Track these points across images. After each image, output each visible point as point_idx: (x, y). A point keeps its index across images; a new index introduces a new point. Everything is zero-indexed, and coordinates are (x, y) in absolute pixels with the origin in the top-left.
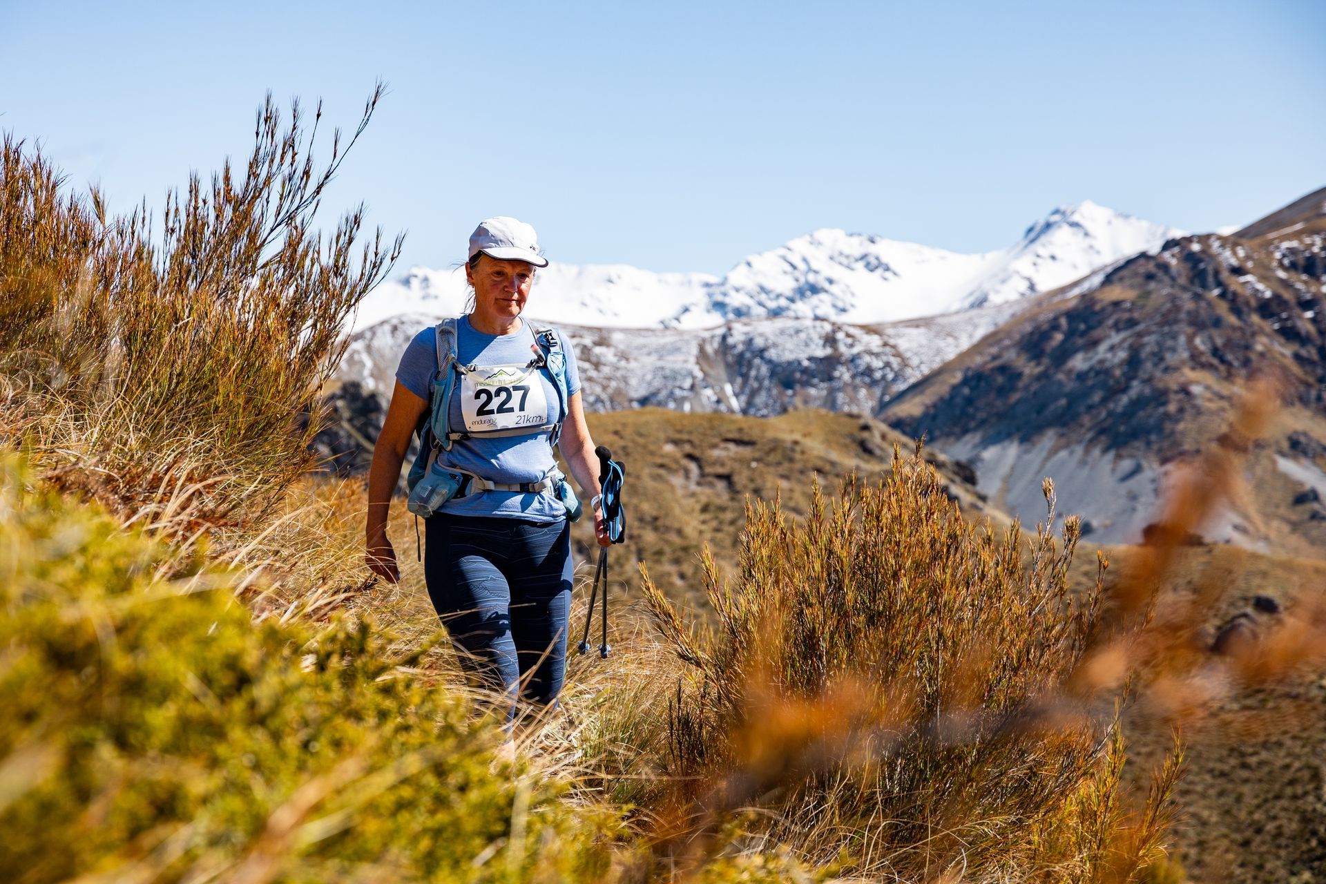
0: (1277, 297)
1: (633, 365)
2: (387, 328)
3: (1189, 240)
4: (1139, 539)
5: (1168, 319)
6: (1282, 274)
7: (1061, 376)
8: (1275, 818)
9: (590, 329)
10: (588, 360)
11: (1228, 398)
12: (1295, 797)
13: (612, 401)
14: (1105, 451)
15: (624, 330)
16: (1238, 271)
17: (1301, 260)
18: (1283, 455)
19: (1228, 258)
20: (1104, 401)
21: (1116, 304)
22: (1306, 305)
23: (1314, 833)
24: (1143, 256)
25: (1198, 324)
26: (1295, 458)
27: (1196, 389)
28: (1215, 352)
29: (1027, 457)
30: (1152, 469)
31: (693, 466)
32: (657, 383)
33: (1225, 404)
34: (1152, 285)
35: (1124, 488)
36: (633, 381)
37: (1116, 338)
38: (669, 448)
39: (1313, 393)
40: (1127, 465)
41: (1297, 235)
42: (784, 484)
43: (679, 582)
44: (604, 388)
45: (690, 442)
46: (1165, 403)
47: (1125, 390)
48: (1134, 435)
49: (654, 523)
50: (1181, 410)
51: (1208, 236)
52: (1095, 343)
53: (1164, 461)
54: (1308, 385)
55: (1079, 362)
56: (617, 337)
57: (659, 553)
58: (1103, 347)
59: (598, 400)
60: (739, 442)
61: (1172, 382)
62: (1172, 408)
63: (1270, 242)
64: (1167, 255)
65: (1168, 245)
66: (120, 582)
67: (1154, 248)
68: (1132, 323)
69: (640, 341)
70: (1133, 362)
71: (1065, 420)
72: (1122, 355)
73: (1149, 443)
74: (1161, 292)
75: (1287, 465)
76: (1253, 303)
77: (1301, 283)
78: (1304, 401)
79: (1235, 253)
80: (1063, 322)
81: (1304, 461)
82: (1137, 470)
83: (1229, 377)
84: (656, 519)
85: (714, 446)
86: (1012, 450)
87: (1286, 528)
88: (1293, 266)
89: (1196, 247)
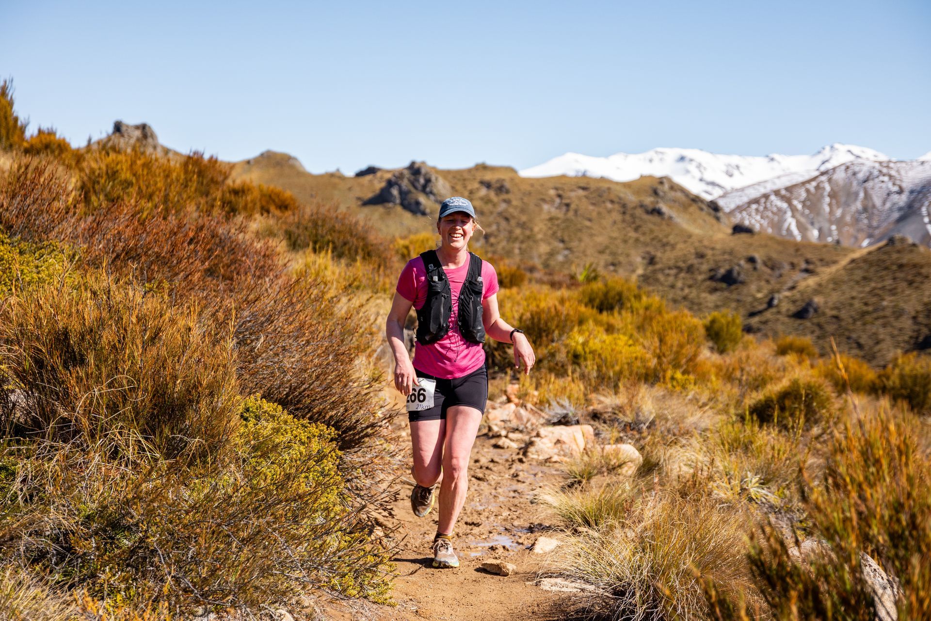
4: (730, 231)
31: (558, 200)
38: (552, 192)
42: (591, 208)
43: (517, 251)
45: (563, 190)
49: (523, 226)
57: (516, 239)
60: (584, 189)
84: (524, 223)
85: (572, 190)
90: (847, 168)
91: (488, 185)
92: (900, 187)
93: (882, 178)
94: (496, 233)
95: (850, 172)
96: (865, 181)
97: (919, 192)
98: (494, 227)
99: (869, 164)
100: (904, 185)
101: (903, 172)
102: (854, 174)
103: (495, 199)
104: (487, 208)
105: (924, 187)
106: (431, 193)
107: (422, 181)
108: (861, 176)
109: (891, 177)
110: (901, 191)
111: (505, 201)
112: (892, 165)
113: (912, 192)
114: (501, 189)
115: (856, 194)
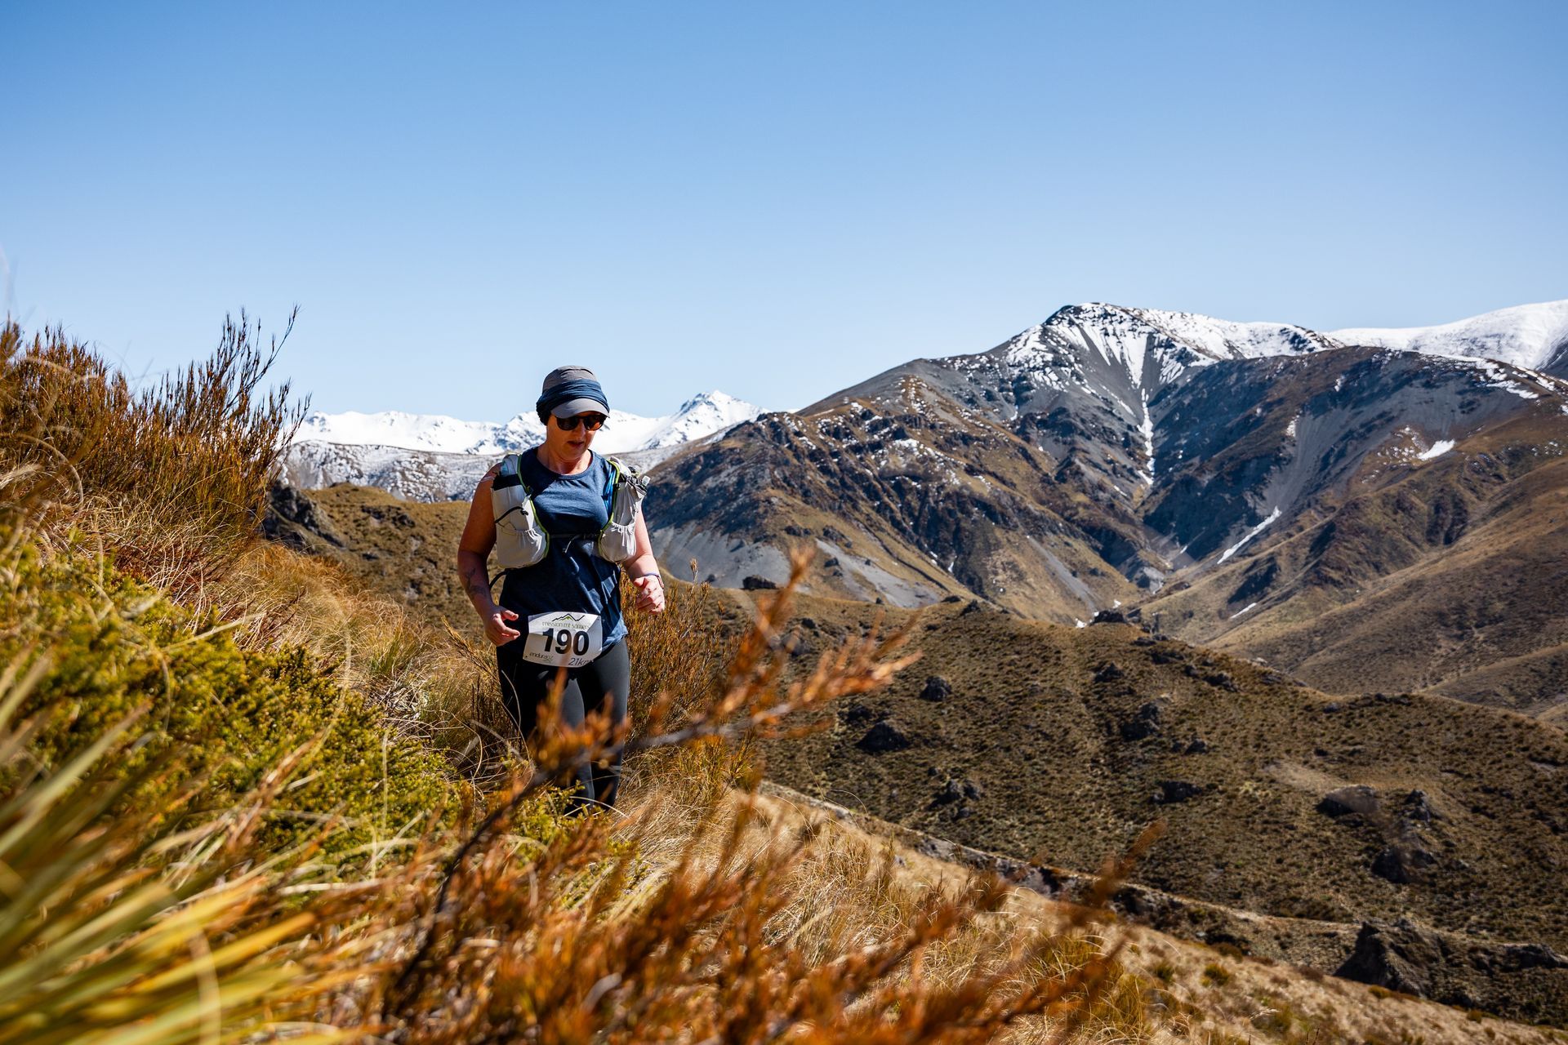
0: (819, 449)
1: (449, 475)
2: (298, 448)
3: (772, 415)
5: (760, 459)
6: (822, 437)
7: (699, 490)
8: (808, 743)
9: (423, 452)
10: (422, 472)
11: (792, 506)
12: (820, 732)
13: (435, 496)
14: (723, 534)
15: (443, 454)
16: (798, 434)
17: (832, 429)
18: (820, 539)
19: (793, 426)
20: (723, 505)
21: (732, 450)
22: (834, 455)
23: (829, 751)
24: (747, 423)
25: (777, 463)
26: (826, 541)
27: (774, 500)
28: (785, 479)
29: (679, 536)
30: (749, 545)
32: (463, 487)
33: (788, 509)
34: (752, 440)
35: (733, 556)
36: (449, 485)
37: (731, 469)
39: (837, 504)
40: (735, 542)
41: (830, 415)
44: (431, 489)
46: (757, 508)
47: (735, 499)
48: (740, 525)
50: (766, 512)
51: (783, 413)
52: (720, 472)
53: (756, 541)
54: (834, 500)
55: (710, 483)
56: (439, 458)
58: (723, 474)
59: (427, 496)
61: (762, 495)
62: (761, 510)
63: (816, 419)
64: (760, 423)
65: (760, 418)
66: (167, 636)
67: (753, 419)
68: (740, 461)
69: (454, 461)
70: (740, 483)
71: (701, 516)
72: (734, 479)
73: (747, 530)
74: (757, 444)
75: (822, 544)
76: (806, 453)
77: (832, 442)
78: (832, 509)
79: (797, 424)
80: (702, 458)
81: (831, 542)
82: (741, 545)
83: (793, 494)
86: (671, 532)
87: (821, 580)
88: (828, 433)
89: (776, 419)
90: (303, 448)
91: (379, 515)
92: (359, 471)
93: (339, 461)
94: (427, 580)
95: (306, 453)
96: (323, 464)
97: (379, 478)
98: (419, 572)
99: (324, 446)
100: (362, 469)
101: (359, 456)
102: (311, 455)
103: (400, 533)
104: (394, 545)
105: (383, 472)
106: (312, 523)
107: (294, 507)
108: (317, 457)
109: (348, 460)
110: (360, 475)
111: (413, 536)
112: (347, 448)
113: (372, 476)
114: (401, 520)
115: (317, 477)
